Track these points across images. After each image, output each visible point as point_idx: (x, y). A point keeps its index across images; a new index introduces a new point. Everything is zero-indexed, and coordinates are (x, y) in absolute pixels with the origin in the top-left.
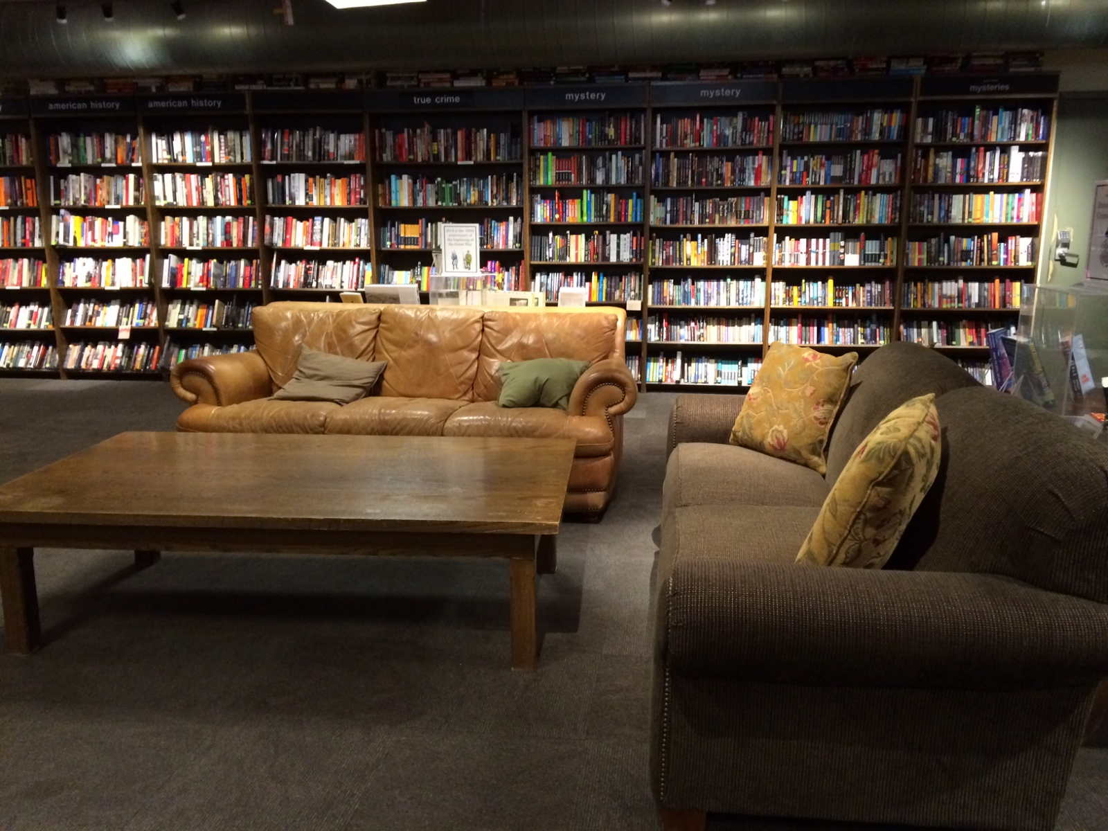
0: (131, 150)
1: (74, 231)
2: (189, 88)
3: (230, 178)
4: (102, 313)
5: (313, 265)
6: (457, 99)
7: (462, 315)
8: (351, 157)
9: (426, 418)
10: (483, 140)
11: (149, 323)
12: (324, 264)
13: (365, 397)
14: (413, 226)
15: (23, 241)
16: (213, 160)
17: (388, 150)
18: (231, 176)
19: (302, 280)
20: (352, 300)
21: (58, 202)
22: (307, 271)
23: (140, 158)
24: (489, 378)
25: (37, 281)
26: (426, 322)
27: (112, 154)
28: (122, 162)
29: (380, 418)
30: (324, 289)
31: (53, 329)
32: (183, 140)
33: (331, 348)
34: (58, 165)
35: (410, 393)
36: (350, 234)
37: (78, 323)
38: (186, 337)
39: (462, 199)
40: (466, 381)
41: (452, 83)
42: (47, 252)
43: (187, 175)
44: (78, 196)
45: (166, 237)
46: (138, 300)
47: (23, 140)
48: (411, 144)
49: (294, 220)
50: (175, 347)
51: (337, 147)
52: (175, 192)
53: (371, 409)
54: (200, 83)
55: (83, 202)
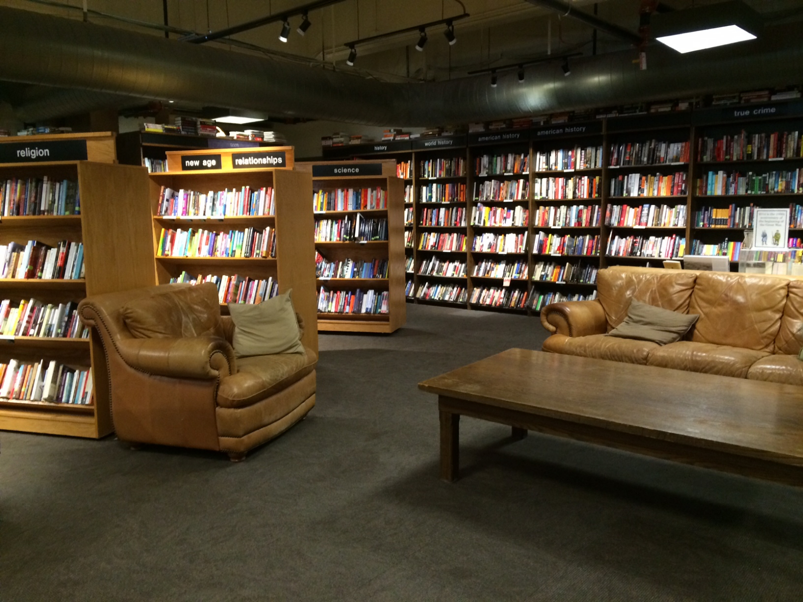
0: (523, 164)
1: (484, 216)
2: (565, 121)
3: (585, 179)
4: (495, 269)
5: (639, 239)
6: (773, 110)
7: (769, 282)
8: (677, 159)
9: (732, 363)
10: (794, 140)
11: (522, 277)
12: (648, 238)
13: (679, 340)
14: (724, 210)
15: (456, 222)
16: (575, 168)
17: (708, 153)
18: (586, 177)
19: (630, 250)
20: (673, 266)
21: (477, 198)
22: (634, 244)
23: (528, 169)
24: (791, 335)
25: (460, 247)
26: (735, 286)
27: (511, 167)
28: (517, 172)
29: (692, 358)
30: (646, 257)
31: (466, 278)
32: (556, 155)
33: (654, 302)
34: (480, 176)
35: (717, 341)
36: (670, 216)
37: (481, 275)
38: (545, 287)
39: (770, 188)
40: (768, 336)
41: (770, 98)
42: (468, 229)
43: (557, 179)
44: (489, 195)
45: (539, 220)
46: (517, 261)
47: (462, 161)
48: (728, 147)
49: (628, 207)
50: (536, 293)
51: (667, 153)
52: (547, 190)
53: (685, 350)
54: (572, 116)
55: (491, 198)
